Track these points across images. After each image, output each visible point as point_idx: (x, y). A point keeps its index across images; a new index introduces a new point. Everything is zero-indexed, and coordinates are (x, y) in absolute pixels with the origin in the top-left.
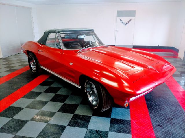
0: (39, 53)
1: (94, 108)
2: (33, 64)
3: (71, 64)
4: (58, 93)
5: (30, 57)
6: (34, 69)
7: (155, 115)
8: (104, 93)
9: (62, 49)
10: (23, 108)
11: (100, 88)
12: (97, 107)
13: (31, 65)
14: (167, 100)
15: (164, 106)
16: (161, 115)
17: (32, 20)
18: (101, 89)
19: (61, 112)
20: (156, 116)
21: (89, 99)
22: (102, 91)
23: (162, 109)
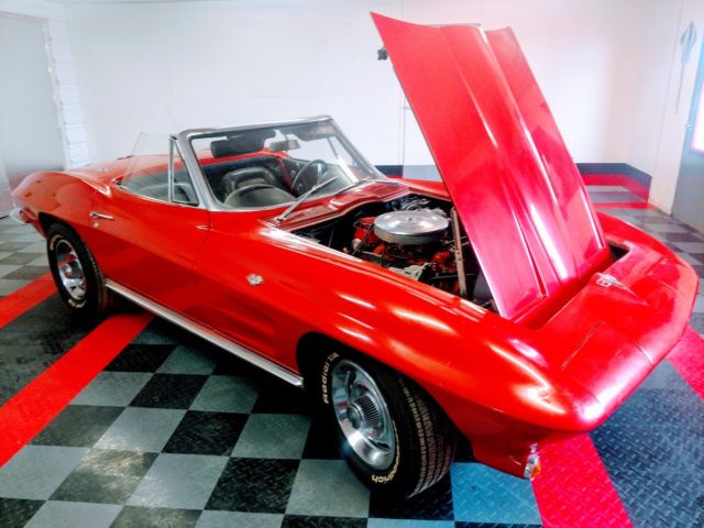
0: (96, 225)
1: (376, 479)
2: (69, 270)
3: (255, 280)
4: (197, 405)
5: (55, 243)
6: (77, 293)
7: (637, 489)
8: (425, 418)
9: (202, 206)
10: (38, 504)
11: (405, 397)
12: (391, 476)
13: (62, 274)
14: (665, 407)
15: (660, 437)
16: (663, 483)
17: (50, 70)
18: (411, 400)
19: (225, 509)
20: (641, 491)
21: (345, 439)
22: (415, 411)
23: (658, 452)
